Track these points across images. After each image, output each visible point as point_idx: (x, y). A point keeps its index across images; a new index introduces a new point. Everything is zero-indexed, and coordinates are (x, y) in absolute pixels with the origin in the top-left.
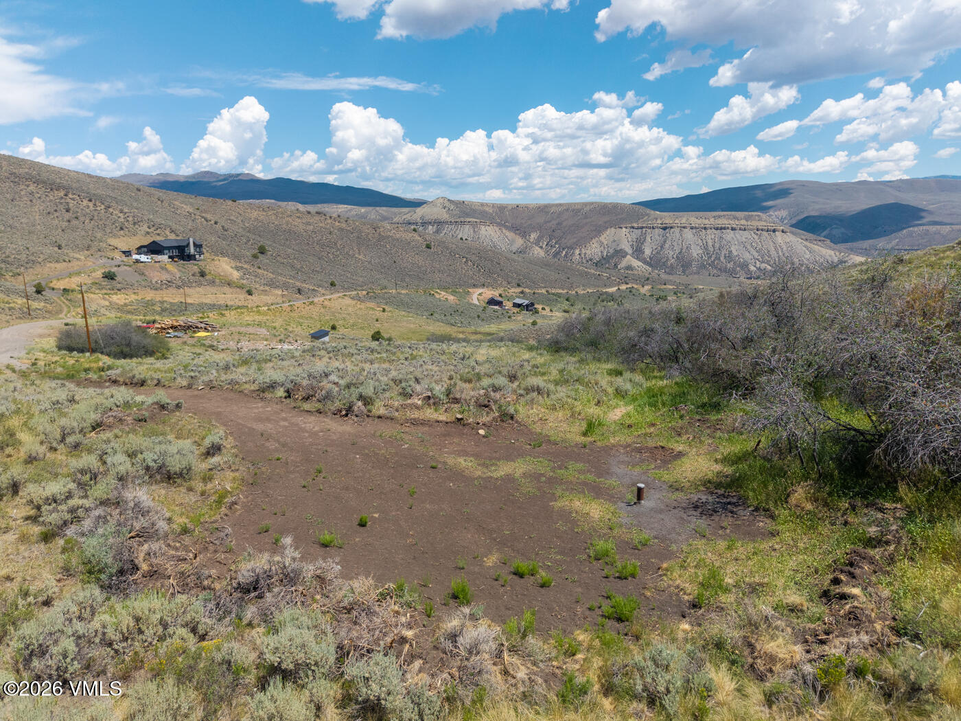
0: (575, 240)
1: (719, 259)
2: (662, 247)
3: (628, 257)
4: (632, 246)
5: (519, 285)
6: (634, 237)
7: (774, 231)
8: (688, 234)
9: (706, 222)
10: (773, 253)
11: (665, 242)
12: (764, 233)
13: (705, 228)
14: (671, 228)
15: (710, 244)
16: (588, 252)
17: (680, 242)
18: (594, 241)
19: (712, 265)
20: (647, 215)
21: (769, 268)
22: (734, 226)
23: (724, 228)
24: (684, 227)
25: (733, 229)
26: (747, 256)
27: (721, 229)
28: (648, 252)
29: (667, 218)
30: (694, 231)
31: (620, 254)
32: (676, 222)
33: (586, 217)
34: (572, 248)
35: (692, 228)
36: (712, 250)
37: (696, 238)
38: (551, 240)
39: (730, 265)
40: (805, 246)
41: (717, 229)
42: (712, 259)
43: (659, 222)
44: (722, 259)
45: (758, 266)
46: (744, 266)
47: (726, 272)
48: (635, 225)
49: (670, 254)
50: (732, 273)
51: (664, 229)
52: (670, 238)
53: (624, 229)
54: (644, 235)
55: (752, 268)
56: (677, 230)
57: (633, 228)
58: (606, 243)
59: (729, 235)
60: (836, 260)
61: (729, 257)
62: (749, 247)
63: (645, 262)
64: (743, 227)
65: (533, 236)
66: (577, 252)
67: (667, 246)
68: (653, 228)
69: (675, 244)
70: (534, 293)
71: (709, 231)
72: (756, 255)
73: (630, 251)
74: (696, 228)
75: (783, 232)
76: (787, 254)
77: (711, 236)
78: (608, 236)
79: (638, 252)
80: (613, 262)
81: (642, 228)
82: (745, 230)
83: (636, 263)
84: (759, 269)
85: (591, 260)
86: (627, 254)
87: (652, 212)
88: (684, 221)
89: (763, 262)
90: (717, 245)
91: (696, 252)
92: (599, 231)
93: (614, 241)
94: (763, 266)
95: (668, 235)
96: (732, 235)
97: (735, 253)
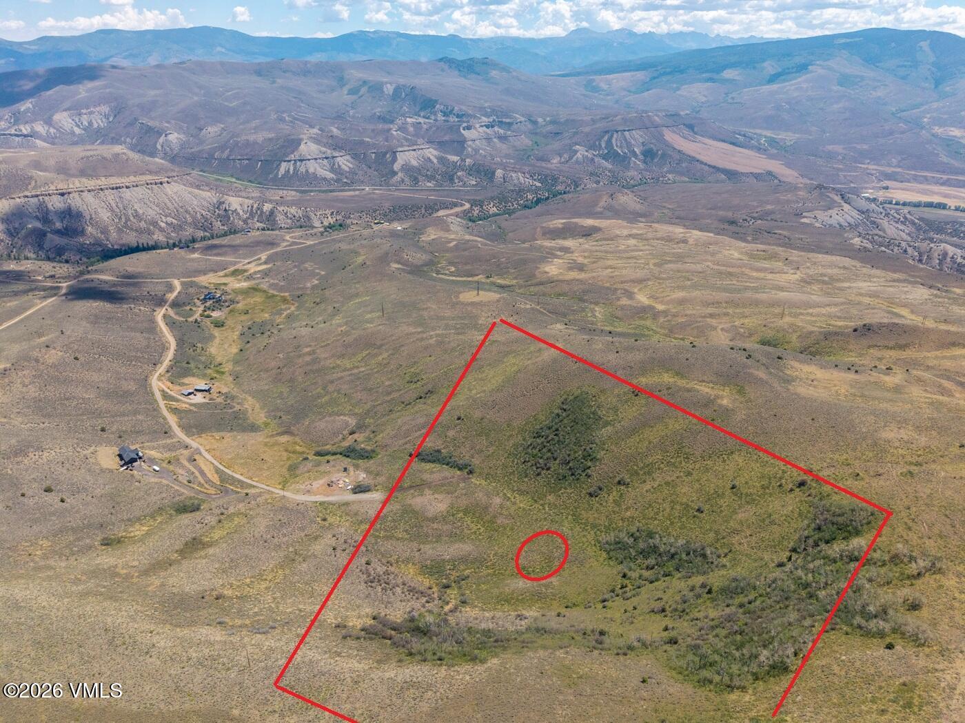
1: (129, 220)
2: (70, 215)
3: (49, 235)
4: (37, 217)
6: (32, 206)
7: (161, 183)
8: (87, 197)
9: (99, 182)
10: (169, 204)
11: (71, 209)
12: (154, 186)
13: (102, 189)
14: (69, 193)
15: (114, 205)
17: (86, 208)
19: (126, 226)
21: (174, 220)
22: (127, 184)
23: (120, 188)
24: (82, 191)
25: (127, 187)
26: (151, 212)
27: (117, 188)
28: (58, 222)
29: (59, 183)
30: (93, 193)
32: (71, 186)
35: (89, 191)
36: (118, 210)
37: (97, 201)
39: (142, 225)
40: (189, 193)
41: (113, 189)
42: (123, 221)
43: (53, 187)
44: (132, 218)
45: (165, 221)
46: (154, 223)
47: (141, 231)
48: (27, 193)
49: (82, 222)
50: (149, 233)
51: (62, 195)
53: (18, 200)
54: (43, 204)
55: (162, 224)
56: (76, 195)
57: (27, 196)
58: (5, 217)
59: (127, 194)
60: (215, 201)
61: (136, 215)
62: (148, 203)
64: (134, 184)
67: (74, 213)
68: (50, 195)
69: (81, 210)
71: (106, 192)
72: (157, 209)
74: (93, 190)
75: (168, 182)
76: (180, 204)
77: (110, 196)
80: (34, 242)
81: (37, 196)
82: (137, 186)
84: (167, 224)
88: (77, 184)
89: (166, 216)
90: (120, 205)
91: (105, 215)
93: (14, 214)
94: (169, 220)
95: (69, 200)
96: (129, 194)
97: (141, 212)
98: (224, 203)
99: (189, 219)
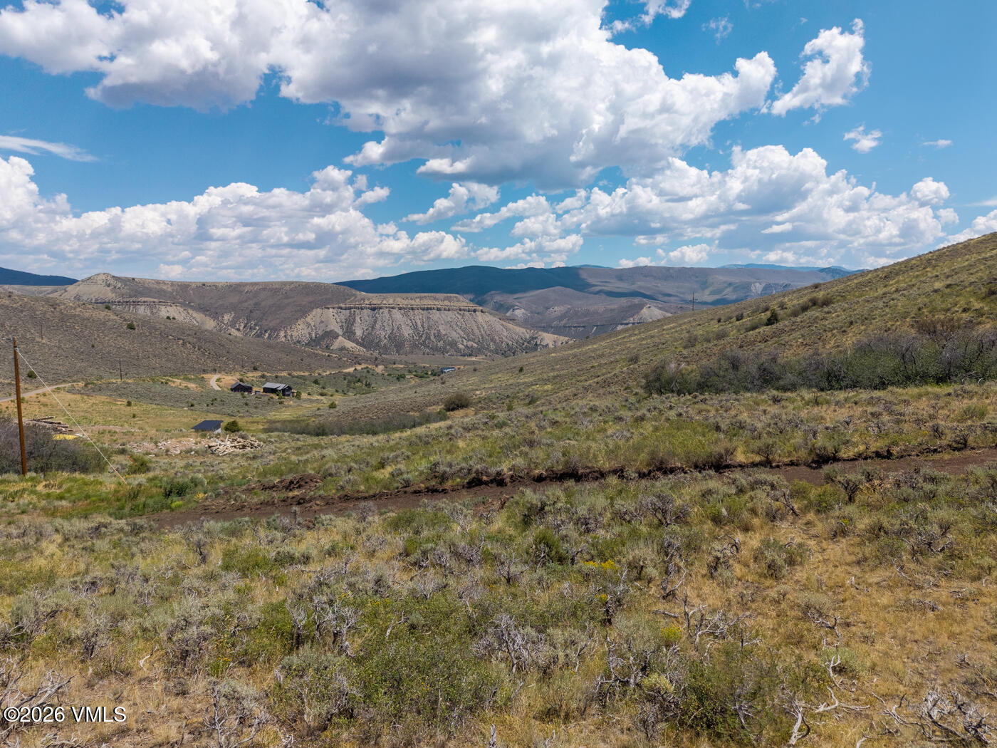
0: (278, 321)
1: (429, 339)
2: (373, 328)
3: (340, 338)
4: (342, 327)
5: (255, 369)
6: (343, 318)
7: (475, 311)
8: (397, 314)
9: (413, 302)
10: (476, 331)
11: (375, 322)
12: (467, 313)
13: (412, 309)
14: (380, 308)
15: (419, 324)
16: (295, 334)
17: (390, 322)
18: (299, 322)
19: (423, 344)
20: (354, 295)
21: (476, 345)
22: (439, 306)
23: (431, 309)
24: (393, 308)
25: (438, 309)
26: (454, 335)
27: (428, 309)
28: (359, 333)
29: (375, 299)
30: (403, 311)
31: (332, 335)
32: (384, 302)
33: (287, 297)
34: (275, 330)
35: (400, 309)
36: (422, 329)
37: (405, 318)
38: (249, 321)
39: (440, 344)
40: (502, 325)
41: (423, 309)
42: (423, 339)
43: (367, 302)
44: (432, 338)
45: (465, 344)
46: (453, 344)
47: (437, 350)
48: (343, 306)
49: (382, 333)
50: (443, 351)
51: (373, 309)
52: (380, 318)
53: (331, 310)
54: (352, 317)
55: (461, 346)
56: (386, 311)
57: (341, 308)
58: (313, 324)
59: (435, 315)
60: (528, 336)
61: (438, 336)
62: (455, 326)
63: (358, 343)
64: (447, 308)
65: (227, 317)
66: (282, 334)
67: (378, 326)
68: (362, 309)
69: (385, 324)
70: (277, 377)
71: (416, 312)
72: (462, 333)
73: (341, 333)
74: (404, 309)
75: (482, 311)
76: (488, 332)
77: (419, 317)
78: (315, 316)
79: (349, 334)
80: (324, 343)
81: (350, 308)
82: (449, 310)
83: (350, 345)
84: (467, 346)
85: (299, 342)
86: (337, 336)
87: (358, 293)
88: (391, 302)
89: (469, 340)
90: (426, 325)
91: (407, 332)
92: (304, 312)
93: (322, 322)
94: (470, 343)
95: (377, 315)
96: (438, 315)
97: (444, 333)
98: (536, 338)
99: (492, 347)
